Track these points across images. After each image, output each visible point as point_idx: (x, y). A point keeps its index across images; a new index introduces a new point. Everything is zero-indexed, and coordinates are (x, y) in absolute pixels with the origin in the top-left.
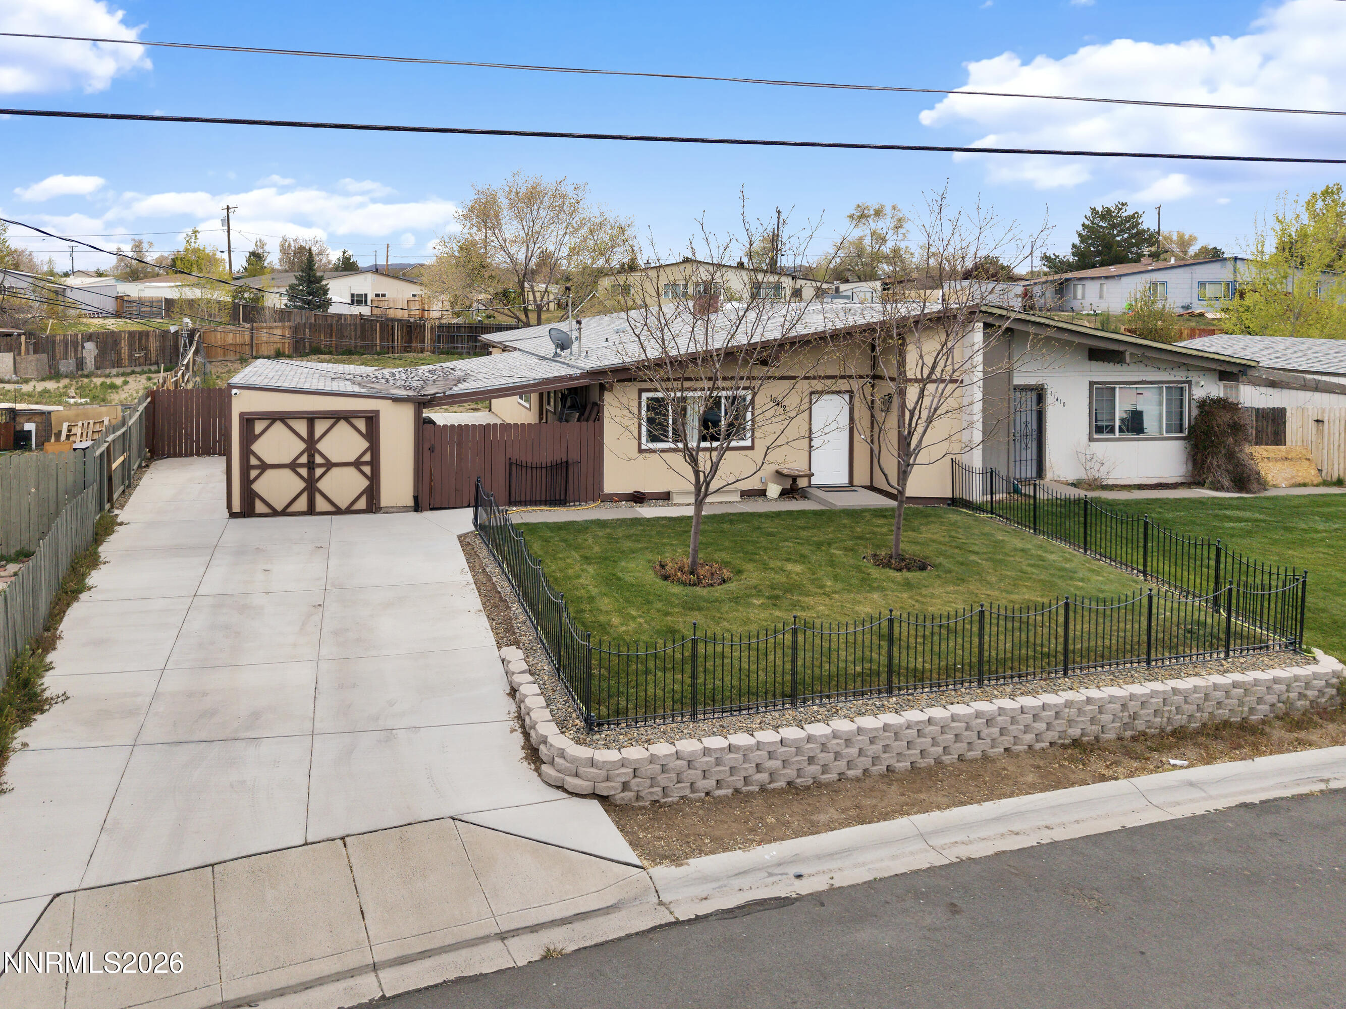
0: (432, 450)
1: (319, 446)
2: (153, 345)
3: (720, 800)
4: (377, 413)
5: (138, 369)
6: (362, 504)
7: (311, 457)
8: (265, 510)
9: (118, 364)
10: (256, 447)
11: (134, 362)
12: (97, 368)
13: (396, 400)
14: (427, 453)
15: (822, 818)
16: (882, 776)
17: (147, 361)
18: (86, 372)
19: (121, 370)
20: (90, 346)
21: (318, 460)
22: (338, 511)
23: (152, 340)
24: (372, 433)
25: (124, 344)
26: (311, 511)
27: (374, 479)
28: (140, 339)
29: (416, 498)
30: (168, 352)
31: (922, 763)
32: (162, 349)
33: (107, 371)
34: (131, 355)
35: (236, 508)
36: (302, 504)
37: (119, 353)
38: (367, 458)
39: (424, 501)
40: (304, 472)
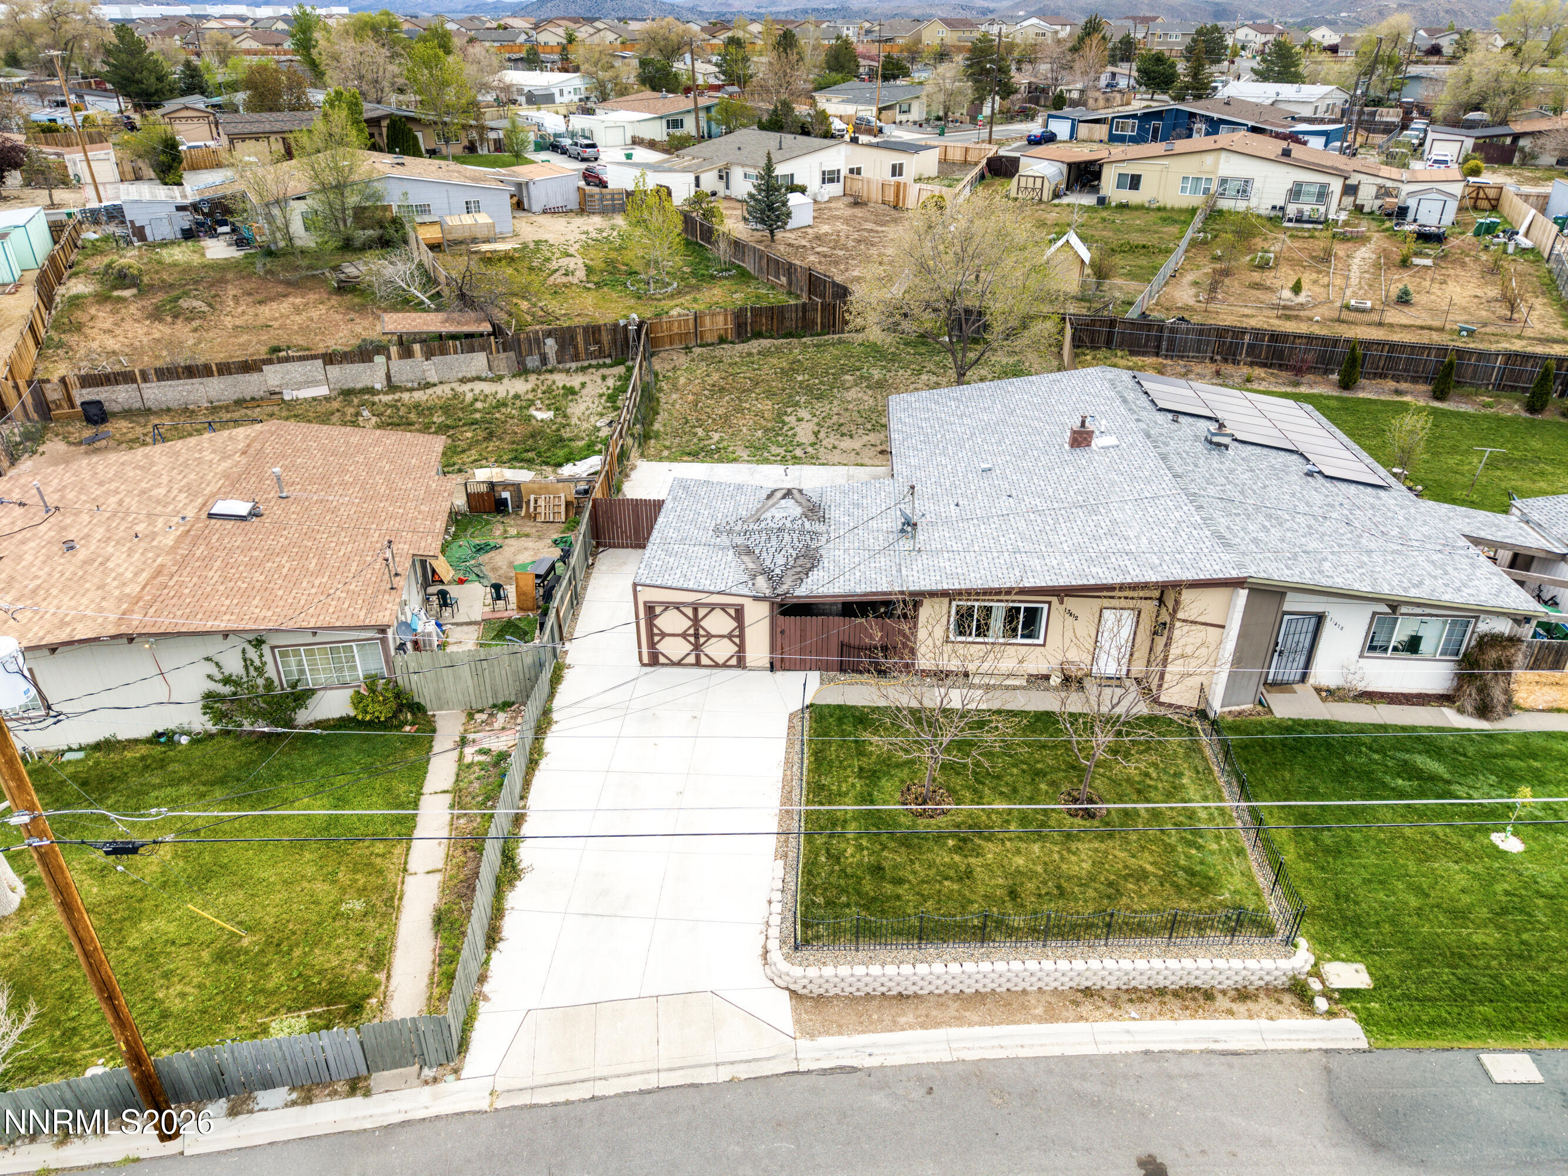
0: (782, 632)
1: (702, 623)
2: (606, 338)
3: (855, 998)
4: (742, 606)
5: (594, 362)
6: (734, 661)
7: (697, 630)
8: (666, 661)
9: (576, 358)
10: (657, 622)
11: (590, 355)
12: (559, 363)
13: (756, 598)
14: (779, 635)
15: (902, 1020)
16: (955, 995)
17: (601, 354)
18: (550, 367)
19: (579, 364)
20: (550, 342)
21: (702, 632)
22: (717, 665)
23: (604, 333)
24: (739, 615)
25: (580, 339)
26: (698, 664)
27: (741, 648)
28: (594, 333)
29: (772, 664)
30: (619, 344)
31: (982, 990)
32: (614, 341)
33: (568, 366)
34: (587, 349)
35: (646, 660)
36: (691, 659)
37: (576, 347)
38: (737, 633)
39: (777, 664)
40: (692, 639)
